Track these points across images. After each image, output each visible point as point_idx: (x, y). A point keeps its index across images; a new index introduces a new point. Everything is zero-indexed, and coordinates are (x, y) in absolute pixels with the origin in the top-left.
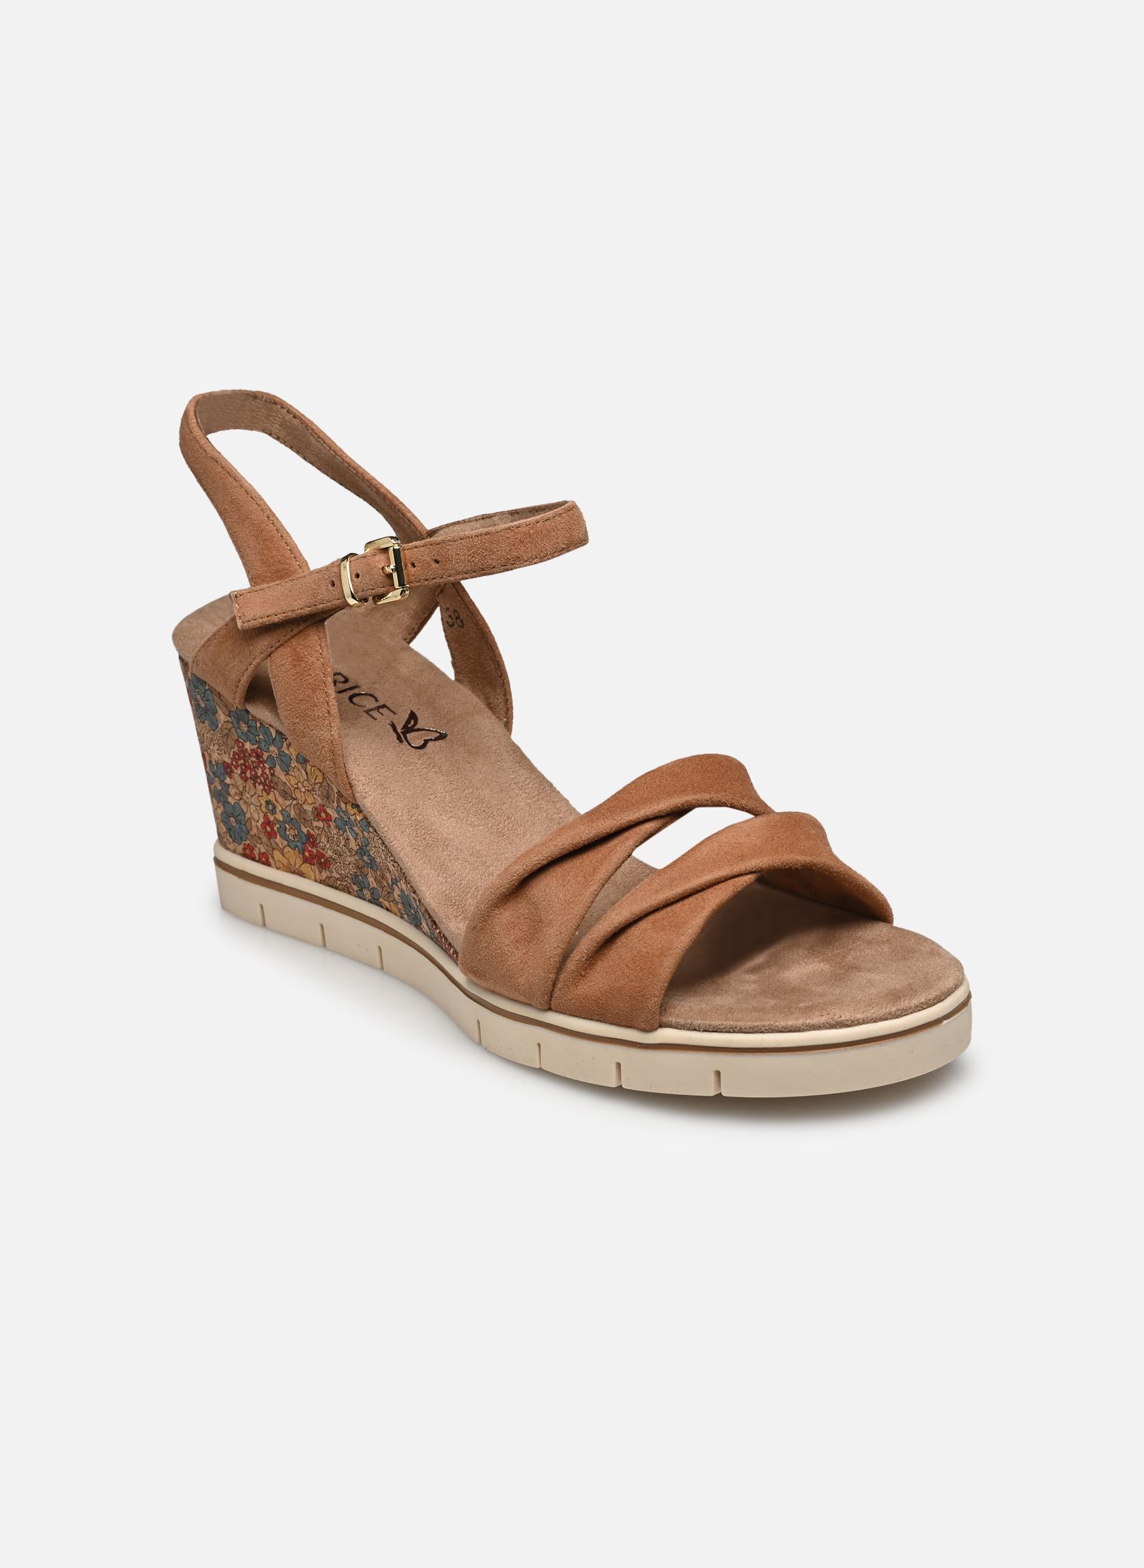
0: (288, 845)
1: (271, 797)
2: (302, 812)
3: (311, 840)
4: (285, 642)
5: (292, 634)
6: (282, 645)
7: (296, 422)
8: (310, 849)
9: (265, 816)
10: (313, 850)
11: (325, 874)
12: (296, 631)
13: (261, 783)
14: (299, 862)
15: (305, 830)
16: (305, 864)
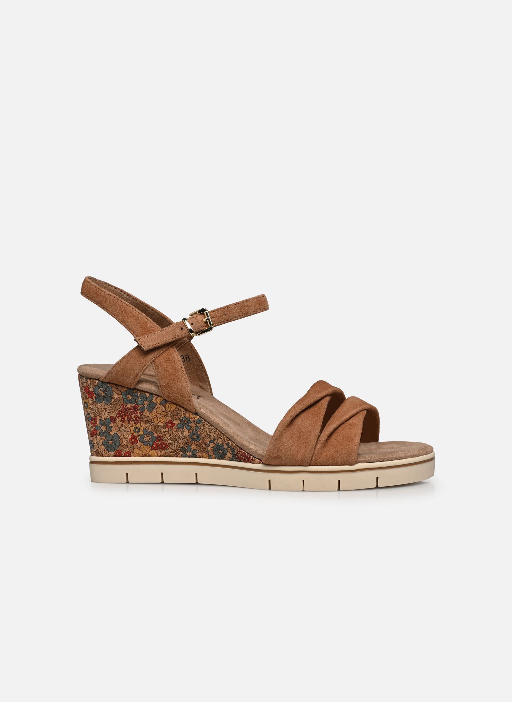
0: (144, 444)
1: (138, 425)
2: (156, 427)
3: (159, 438)
4: (160, 355)
5: (163, 351)
6: (159, 356)
7: (116, 290)
8: (157, 443)
9: (133, 435)
10: (159, 443)
11: (163, 452)
12: (164, 350)
13: (133, 420)
14: (149, 450)
15: (156, 435)
16: (153, 450)
